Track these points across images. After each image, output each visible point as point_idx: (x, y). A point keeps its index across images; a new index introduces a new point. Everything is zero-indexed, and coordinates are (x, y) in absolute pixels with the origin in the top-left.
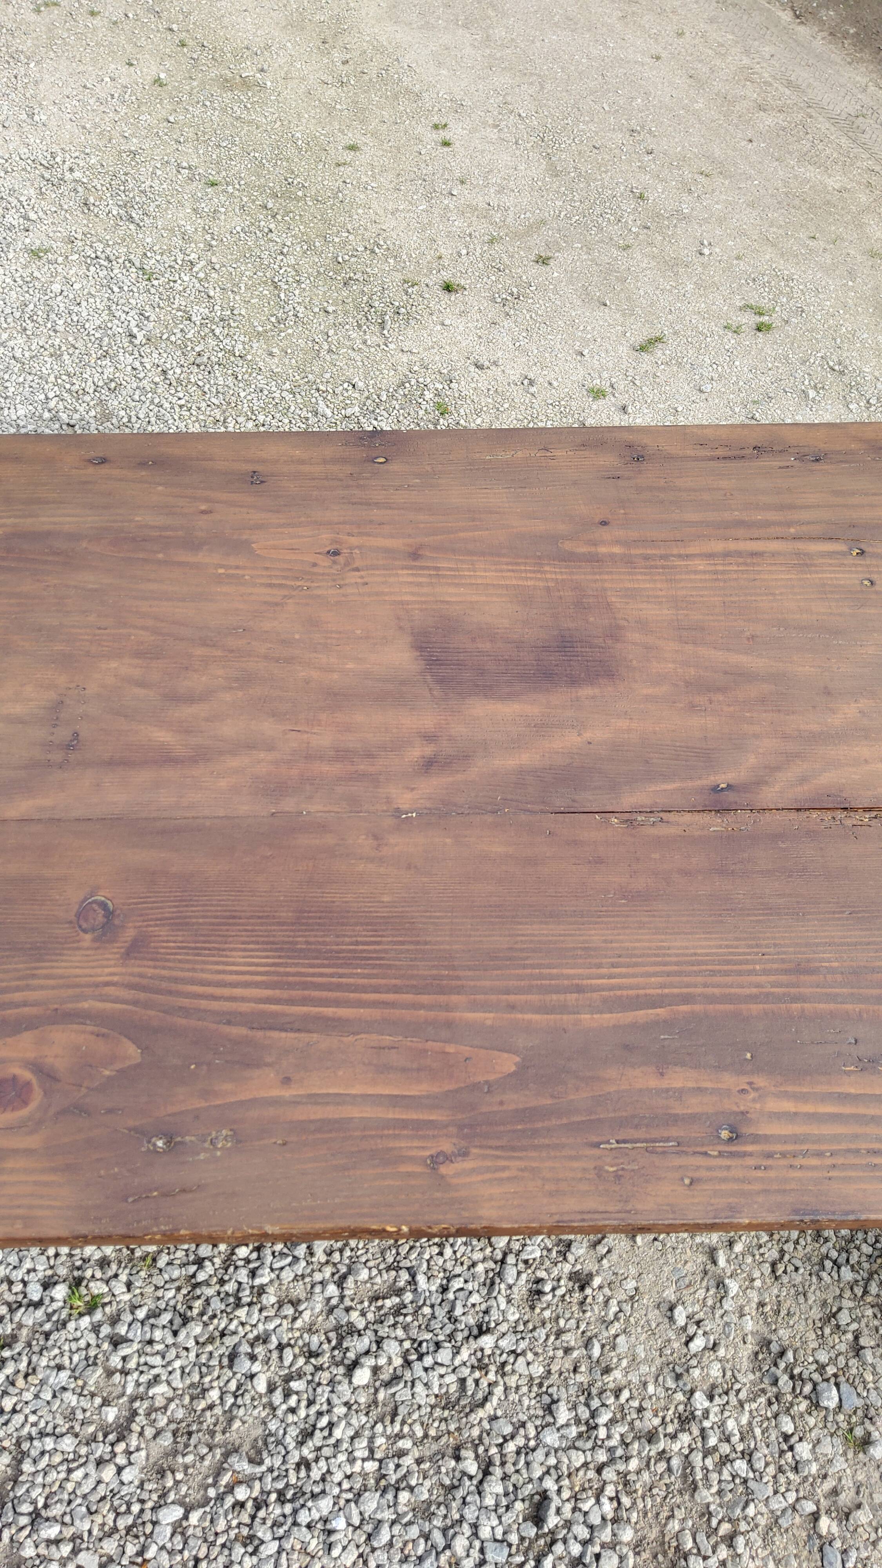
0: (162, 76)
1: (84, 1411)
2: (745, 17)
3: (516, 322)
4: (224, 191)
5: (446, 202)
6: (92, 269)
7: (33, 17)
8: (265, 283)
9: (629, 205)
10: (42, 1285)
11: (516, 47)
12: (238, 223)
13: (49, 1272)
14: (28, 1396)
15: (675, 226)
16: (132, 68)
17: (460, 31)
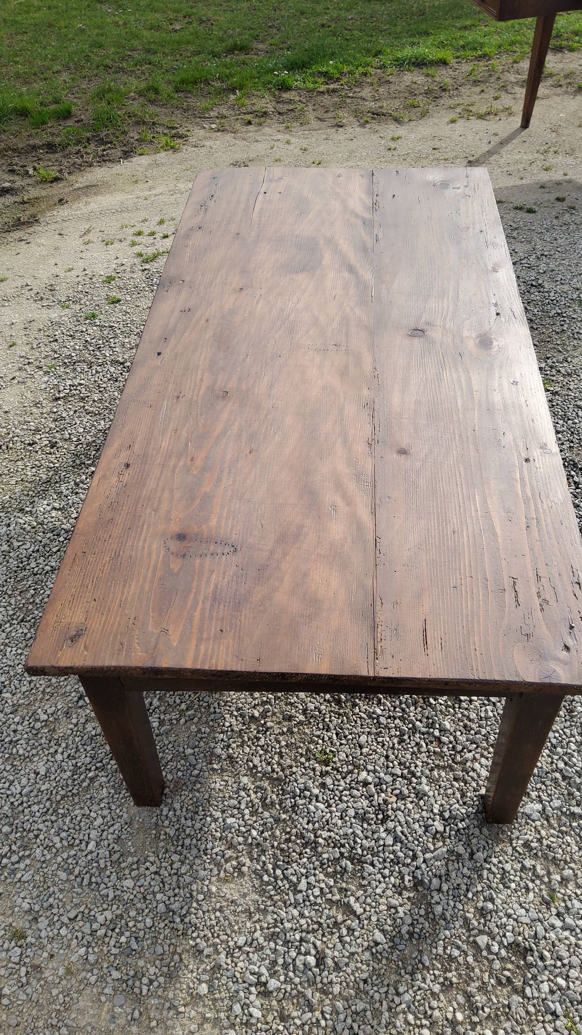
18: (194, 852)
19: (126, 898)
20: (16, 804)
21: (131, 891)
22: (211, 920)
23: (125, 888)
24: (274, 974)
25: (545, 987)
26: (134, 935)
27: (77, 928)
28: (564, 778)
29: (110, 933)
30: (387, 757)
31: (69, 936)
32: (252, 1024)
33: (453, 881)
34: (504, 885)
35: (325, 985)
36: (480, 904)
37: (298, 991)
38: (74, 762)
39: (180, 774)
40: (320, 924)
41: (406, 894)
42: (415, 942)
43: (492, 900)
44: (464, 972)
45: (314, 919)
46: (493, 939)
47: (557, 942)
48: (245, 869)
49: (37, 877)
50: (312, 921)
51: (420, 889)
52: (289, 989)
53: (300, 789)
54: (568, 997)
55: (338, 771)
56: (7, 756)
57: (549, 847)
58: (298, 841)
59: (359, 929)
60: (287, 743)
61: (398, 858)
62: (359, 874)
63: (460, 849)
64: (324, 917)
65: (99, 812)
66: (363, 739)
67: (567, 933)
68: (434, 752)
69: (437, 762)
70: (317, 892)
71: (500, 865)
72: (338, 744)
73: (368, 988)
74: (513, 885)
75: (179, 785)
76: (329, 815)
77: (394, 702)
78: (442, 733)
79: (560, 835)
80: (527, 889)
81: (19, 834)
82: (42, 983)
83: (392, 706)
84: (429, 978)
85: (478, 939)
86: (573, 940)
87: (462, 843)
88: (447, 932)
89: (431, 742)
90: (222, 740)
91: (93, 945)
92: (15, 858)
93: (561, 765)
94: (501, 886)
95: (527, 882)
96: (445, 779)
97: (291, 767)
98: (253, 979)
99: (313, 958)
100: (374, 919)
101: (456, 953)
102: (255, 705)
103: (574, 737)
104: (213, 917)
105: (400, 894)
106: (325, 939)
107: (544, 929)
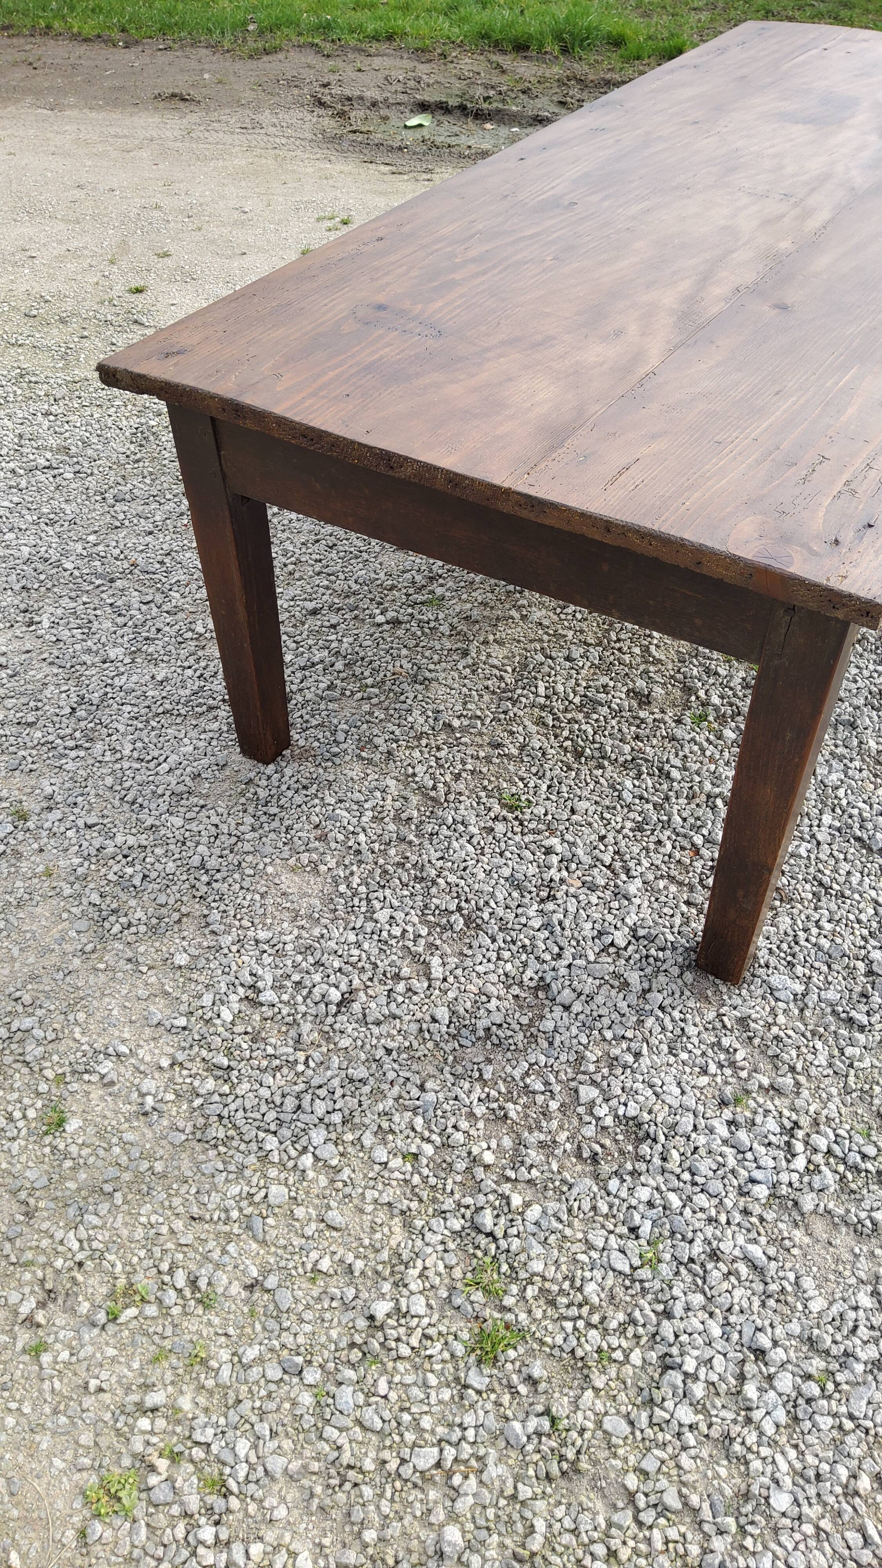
18: (276, 824)
19: (163, 832)
20: (110, 695)
21: (174, 830)
22: (244, 898)
23: (169, 824)
24: (277, 987)
25: (644, 1194)
26: (145, 871)
27: (87, 837)
28: (870, 973)
29: (120, 857)
30: (602, 838)
31: (74, 841)
32: (214, 1025)
33: (595, 1007)
34: (670, 1048)
35: (334, 1031)
36: (616, 1052)
37: (294, 1020)
38: (203, 684)
39: (316, 744)
40: (376, 966)
41: (516, 990)
42: (489, 1046)
43: (637, 1055)
44: (535, 1116)
45: (373, 959)
46: (606, 1099)
47: (702, 1151)
48: (323, 868)
49: (81, 772)
50: (368, 959)
51: (541, 994)
52: (285, 1012)
53: (454, 820)
54: (671, 1223)
55: (521, 824)
56: (133, 649)
57: (778, 1039)
58: (412, 872)
59: (423, 996)
60: (475, 770)
61: (534, 946)
62: (468, 941)
63: (634, 979)
64: (386, 962)
65: (195, 742)
66: (582, 805)
67: (728, 1150)
68: (679, 862)
69: (673, 873)
70: (397, 931)
71: (681, 1024)
72: (544, 796)
73: (387, 1059)
74: (684, 1056)
75: (306, 755)
76: (474, 862)
77: (660, 784)
78: (707, 845)
79: (809, 1035)
80: (704, 1071)
81: (92, 725)
82: (13, 870)
83: (654, 787)
84: (478, 1092)
85: (583, 1090)
86: (731, 1162)
87: (642, 973)
88: (543, 1059)
89: (683, 848)
90: (393, 733)
91: (94, 860)
92: (71, 743)
94: (664, 1047)
95: (710, 1061)
96: (671, 896)
97: (460, 794)
98: (249, 980)
99: (339, 994)
100: (451, 995)
101: (539, 1088)
102: (462, 715)
104: (248, 898)
105: (508, 987)
106: (369, 983)
107: (695, 1126)
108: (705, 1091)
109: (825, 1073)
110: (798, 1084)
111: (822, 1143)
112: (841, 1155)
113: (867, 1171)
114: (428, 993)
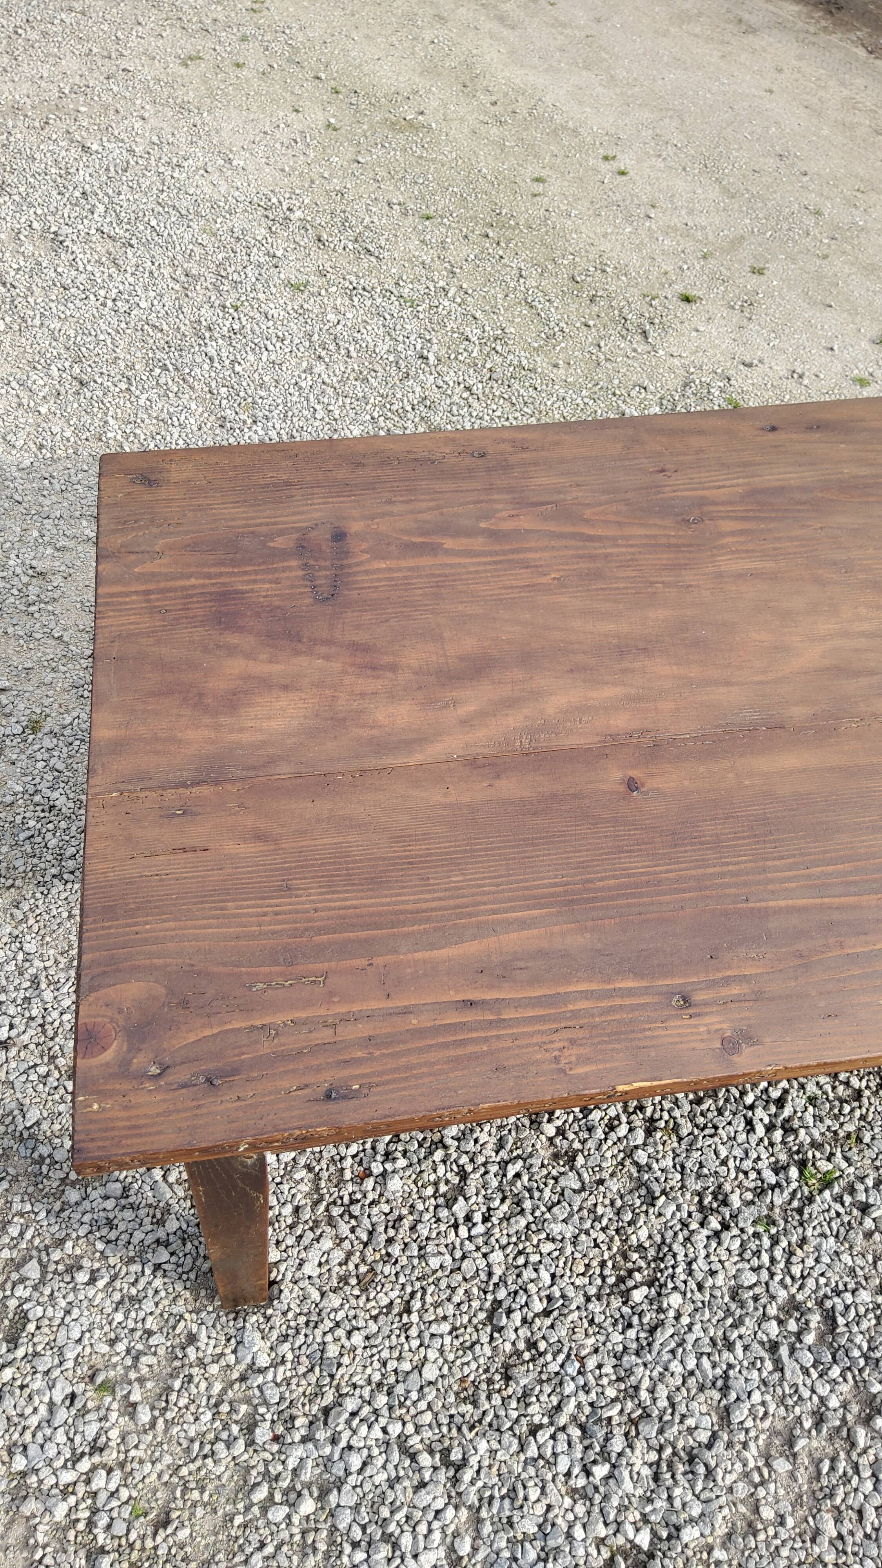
0: (332, 121)
1: (862, 1268)
2: (827, 54)
3: (759, 325)
4: (441, 224)
5: (648, 224)
6: (356, 299)
7: (183, 70)
8: (520, 303)
9: (810, 221)
10: (772, 1170)
11: (642, 86)
12: (468, 251)
13: (773, 1159)
14: (810, 1262)
15: (858, 236)
16: (300, 115)
17: (584, 73)
26: (37, 833)
27: (45, 776)
28: (326, 1411)
29: (39, 809)
33: (121, 1218)
34: (121, 1302)
36: (86, 1263)
42: (29, 1169)
43: (92, 1281)
46: (35, 1288)
47: (27, 1391)
57: (190, 1378)
63: (172, 1225)
64: (62, 1041)
67: (43, 1410)
68: (343, 1169)
69: (325, 1175)
71: (150, 1292)
74: (119, 1317)
78: (379, 1179)
79: (213, 1401)
80: (112, 1343)
85: (34, 1264)
86: (34, 1421)
87: (184, 1227)
88: (43, 1214)
89: (360, 1163)
93: (351, 1404)
94: (117, 1296)
95: (127, 1342)
96: (293, 1191)
99: (6, 1035)
101: (14, 1231)
103: (417, 1432)
106: (32, 1047)
107: (49, 1370)
108: (94, 1357)
109: (181, 1441)
110: (153, 1424)
111: (99, 1481)
112: (99, 1504)
113: (95, 1538)
114: (52, 1092)
